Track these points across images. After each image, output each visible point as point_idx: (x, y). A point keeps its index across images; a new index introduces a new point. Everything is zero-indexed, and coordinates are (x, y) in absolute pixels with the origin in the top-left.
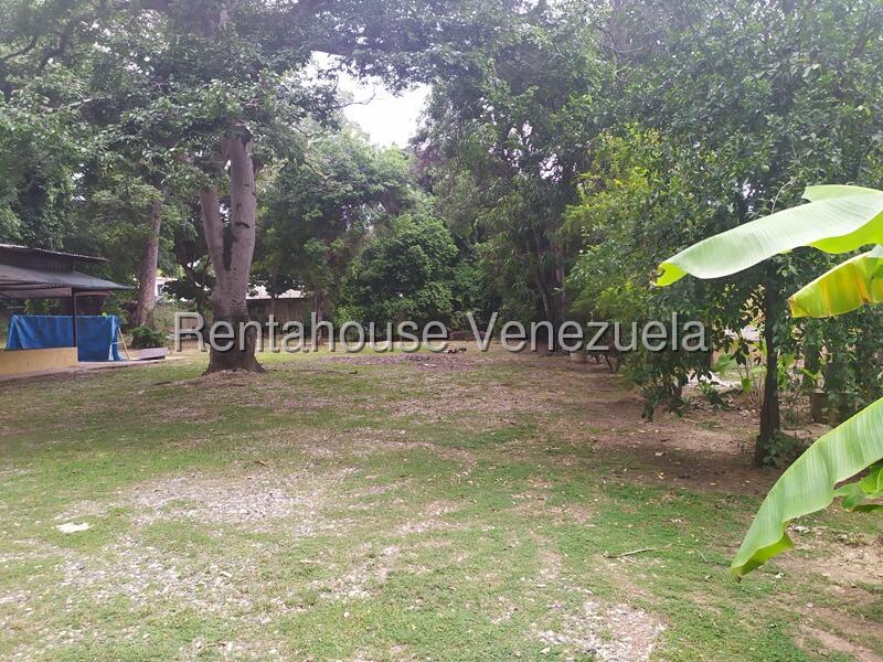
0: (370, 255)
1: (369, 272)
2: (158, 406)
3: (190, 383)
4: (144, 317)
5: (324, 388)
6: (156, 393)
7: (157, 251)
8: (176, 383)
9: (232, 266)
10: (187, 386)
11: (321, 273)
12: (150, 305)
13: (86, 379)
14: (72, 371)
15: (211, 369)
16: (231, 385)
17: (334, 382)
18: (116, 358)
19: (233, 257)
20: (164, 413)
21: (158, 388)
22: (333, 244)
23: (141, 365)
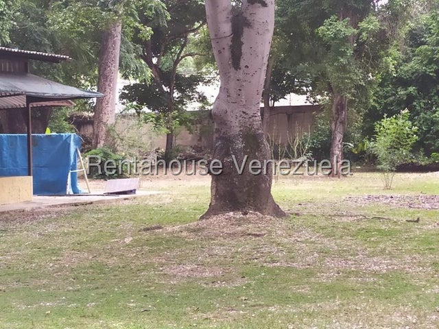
0: (415, 39)
1: (413, 65)
2: (155, 260)
3: (188, 230)
4: (102, 134)
5: (377, 242)
6: (147, 242)
7: (119, 43)
8: (170, 229)
9: (243, 64)
10: (184, 234)
11: (343, 69)
12: (109, 119)
13: (50, 221)
14: (28, 208)
15: (213, 211)
16: (244, 234)
17: (389, 234)
18: (76, 192)
19: (244, 49)
20: (167, 270)
21: (146, 235)
22: (363, 25)
23: (109, 201)
